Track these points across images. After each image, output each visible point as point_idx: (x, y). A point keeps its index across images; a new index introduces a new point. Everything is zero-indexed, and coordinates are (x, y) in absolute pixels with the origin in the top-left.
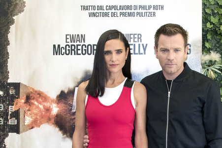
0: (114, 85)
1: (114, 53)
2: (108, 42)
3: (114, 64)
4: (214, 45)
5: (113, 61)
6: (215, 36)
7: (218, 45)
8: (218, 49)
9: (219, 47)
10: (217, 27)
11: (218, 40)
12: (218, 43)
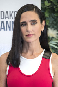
0: (33, 56)
1: (29, 24)
2: (24, 14)
3: (29, 34)
4: (51, 22)
5: (28, 32)
6: (52, 14)
7: (55, 23)
8: (55, 27)
9: (56, 25)
10: (55, 5)
11: (55, 18)
12: (55, 21)
